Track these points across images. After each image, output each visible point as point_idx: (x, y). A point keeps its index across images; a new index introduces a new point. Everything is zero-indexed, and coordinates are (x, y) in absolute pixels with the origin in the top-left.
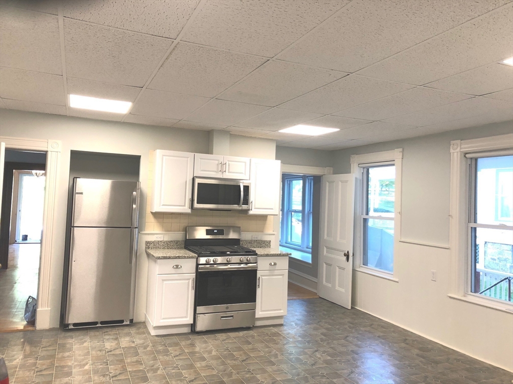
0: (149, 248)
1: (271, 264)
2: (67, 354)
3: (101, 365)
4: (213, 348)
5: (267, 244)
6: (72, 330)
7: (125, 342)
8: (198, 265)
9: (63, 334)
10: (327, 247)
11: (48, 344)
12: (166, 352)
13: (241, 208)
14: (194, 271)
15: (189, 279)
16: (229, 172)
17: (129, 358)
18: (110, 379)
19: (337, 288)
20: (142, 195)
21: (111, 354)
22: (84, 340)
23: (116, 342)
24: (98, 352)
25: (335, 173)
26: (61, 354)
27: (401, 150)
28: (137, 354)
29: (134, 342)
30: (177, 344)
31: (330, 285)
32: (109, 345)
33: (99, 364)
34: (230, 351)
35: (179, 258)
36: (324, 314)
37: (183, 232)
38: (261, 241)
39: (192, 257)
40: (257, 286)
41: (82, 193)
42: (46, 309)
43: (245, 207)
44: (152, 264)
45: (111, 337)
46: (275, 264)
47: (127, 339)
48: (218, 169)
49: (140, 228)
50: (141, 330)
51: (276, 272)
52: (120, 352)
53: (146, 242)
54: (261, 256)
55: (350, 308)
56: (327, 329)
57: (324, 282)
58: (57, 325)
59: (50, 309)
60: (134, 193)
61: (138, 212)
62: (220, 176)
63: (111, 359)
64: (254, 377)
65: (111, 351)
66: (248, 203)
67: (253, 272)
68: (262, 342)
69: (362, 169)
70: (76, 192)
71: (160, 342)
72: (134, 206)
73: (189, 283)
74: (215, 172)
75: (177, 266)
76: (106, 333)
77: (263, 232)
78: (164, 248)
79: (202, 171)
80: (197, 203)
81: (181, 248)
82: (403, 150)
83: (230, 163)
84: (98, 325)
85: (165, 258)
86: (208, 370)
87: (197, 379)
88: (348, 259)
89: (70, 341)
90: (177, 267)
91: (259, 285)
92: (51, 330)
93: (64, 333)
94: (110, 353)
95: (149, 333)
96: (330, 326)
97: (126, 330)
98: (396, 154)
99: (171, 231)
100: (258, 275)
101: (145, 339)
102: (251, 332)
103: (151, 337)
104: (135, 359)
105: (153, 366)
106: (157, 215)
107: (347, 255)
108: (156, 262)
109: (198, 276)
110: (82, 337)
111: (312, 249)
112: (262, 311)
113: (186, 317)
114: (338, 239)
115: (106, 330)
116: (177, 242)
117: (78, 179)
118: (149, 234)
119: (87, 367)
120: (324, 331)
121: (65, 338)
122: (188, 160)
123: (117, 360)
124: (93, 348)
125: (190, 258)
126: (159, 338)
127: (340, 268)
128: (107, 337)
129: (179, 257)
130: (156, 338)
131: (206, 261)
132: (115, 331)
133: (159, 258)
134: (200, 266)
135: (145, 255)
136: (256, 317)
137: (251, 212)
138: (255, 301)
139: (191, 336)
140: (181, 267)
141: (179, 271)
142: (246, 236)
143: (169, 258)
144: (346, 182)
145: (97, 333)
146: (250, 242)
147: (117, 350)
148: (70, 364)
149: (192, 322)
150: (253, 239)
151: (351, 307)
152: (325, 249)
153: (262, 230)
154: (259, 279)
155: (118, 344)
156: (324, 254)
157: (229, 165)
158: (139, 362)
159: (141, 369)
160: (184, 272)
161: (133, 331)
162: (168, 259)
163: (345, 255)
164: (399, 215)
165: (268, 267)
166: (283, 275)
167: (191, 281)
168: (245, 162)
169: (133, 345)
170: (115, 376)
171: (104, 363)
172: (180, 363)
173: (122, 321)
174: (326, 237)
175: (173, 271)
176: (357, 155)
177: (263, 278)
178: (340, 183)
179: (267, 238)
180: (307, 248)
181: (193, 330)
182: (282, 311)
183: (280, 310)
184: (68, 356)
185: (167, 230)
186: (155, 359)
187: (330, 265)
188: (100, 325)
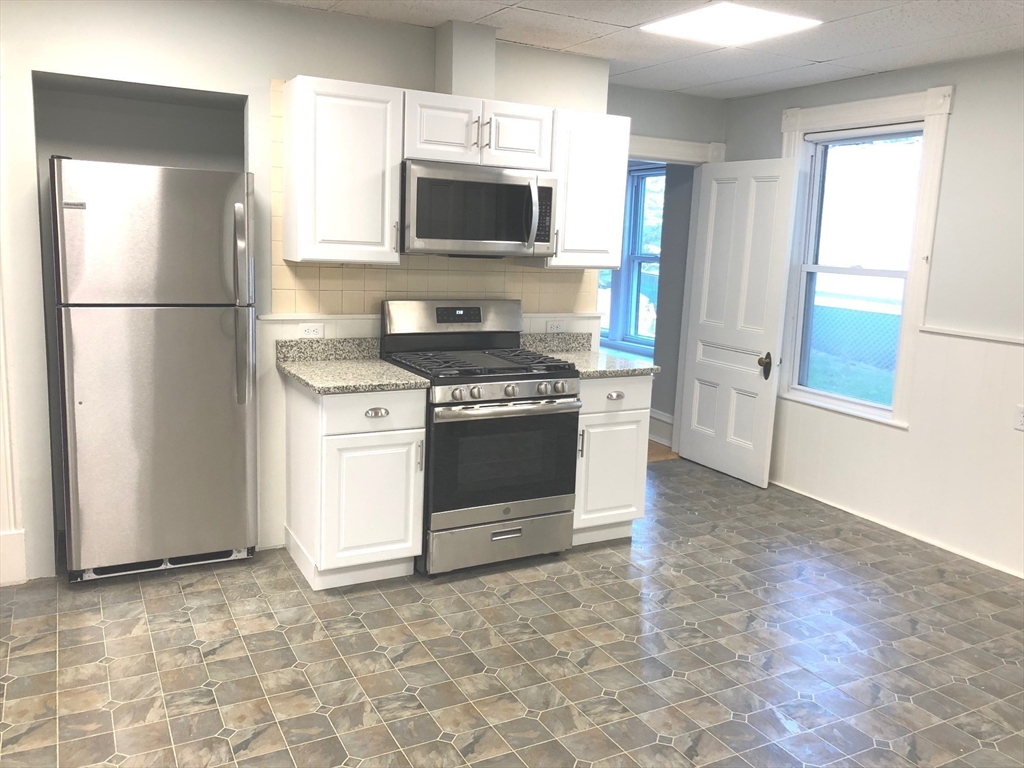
0: (285, 359)
1: (609, 397)
2: (88, 669)
3: (194, 703)
4: (487, 625)
5: (582, 342)
6: (92, 584)
7: (246, 616)
8: (430, 406)
9: (69, 600)
10: (706, 344)
11: (30, 636)
12: (367, 648)
13: (531, 251)
14: (421, 420)
15: (410, 444)
16: (498, 147)
17: (270, 674)
18: (232, 759)
19: (732, 438)
20: (258, 212)
21: (215, 663)
22: (133, 614)
23: (223, 618)
24: (180, 657)
25: (730, 157)
26: (70, 670)
27: (948, 89)
28: (288, 659)
29: (270, 616)
30: (388, 618)
31: (710, 432)
32: (206, 630)
33: (188, 700)
34: (534, 632)
35: (383, 390)
36: (714, 506)
37: (374, 316)
38: (569, 335)
39: (416, 387)
40: (579, 454)
41: (81, 206)
42: (13, 531)
43: (540, 247)
44: (302, 407)
45: (206, 602)
46: (620, 396)
47: (251, 605)
48: (468, 136)
49: (259, 304)
50: (283, 575)
51: (623, 416)
52: (241, 654)
53: (277, 343)
54: (589, 376)
55: (765, 486)
56: (741, 547)
57: (694, 424)
58: (48, 570)
59: (23, 531)
60: (239, 206)
61: (252, 260)
62: (471, 157)
63: (220, 678)
64: (635, 723)
65: (213, 652)
66: (549, 236)
67: (570, 420)
68: (606, 598)
69: (811, 147)
70: (65, 200)
71: (342, 614)
72: (241, 244)
73: (408, 453)
74: (460, 145)
75: (376, 411)
76: (189, 590)
77: (572, 312)
78: (327, 359)
79: (427, 142)
80: (418, 236)
81: (369, 358)
82: (954, 90)
83: (500, 119)
84: (163, 567)
85: (344, 390)
86: (500, 703)
87: (482, 741)
88: (766, 373)
89: (92, 621)
90: (376, 415)
91: (582, 451)
92: (32, 586)
93: (71, 593)
94: (211, 659)
95: (306, 585)
96: (745, 541)
97: (242, 577)
98: (931, 104)
99: (342, 313)
100: (581, 428)
101: (299, 603)
102: (566, 567)
103: (314, 596)
104: (286, 676)
105: (342, 700)
106: (304, 270)
107: (766, 365)
108: (315, 400)
109: (432, 437)
110: (123, 606)
111: (655, 346)
112: (588, 512)
113: (403, 541)
114: (740, 324)
115: (186, 579)
116: (360, 342)
117: (64, 162)
118: (283, 322)
119: (152, 717)
120: (737, 554)
121: (77, 611)
122: (386, 108)
123: (237, 683)
124: (162, 644)
125: (410, 388)
126: (338, 599)
127: (740, 392)
128: (194, 603)
129: (381, 388)
130: (330, 599)
131: (453, 395)
132: (210, 583)
133: (327, 392)
134: (437, 410)
135: (275, 379)
136: (575, 527)
137: (554, 262)
138: (572, 490)
139: (419, 588)
140: (386, 410)
141: (381, 423)
142: (532, 324)
143: (356, 390)
144: (773, 179)
145: (165, 592)
146: (543, 338)
147: (230, 646)
148: (100, 706)
149: (418, 552)
150: (549, 331)
151: (770, 484)
152: (700, 346)
153: (569, 307)
154: (583, 435)
155: (229, 625)
156: (698, 359)
157: (498, 127)
158: (299, 688)
159: (313, 710)
160: (395, 427)
161: (260, 577)
162: (353, 392)
163: (760, 362)
164: (925, 266)
165: (603, 404)
166: (637, 422)
167: (413, 448)
168: (540, 120)
169: (271, 627)
170: (245, 745)
171: (203, 694)
172: (417, 682)
173: (229, 553)
174: (703, 317)
175: (368, 424)
176: (802, 108)
177: (591, 431)
178: (753, 183)
179: (581, 327)
180: (623, 340)
181: (422, 570)
182: (633, 509)
183: (630, 506)
184: (94, 678)
185: (332, 311)
186: (343, 673)
187: (714, 385)
188: (170, 566)
